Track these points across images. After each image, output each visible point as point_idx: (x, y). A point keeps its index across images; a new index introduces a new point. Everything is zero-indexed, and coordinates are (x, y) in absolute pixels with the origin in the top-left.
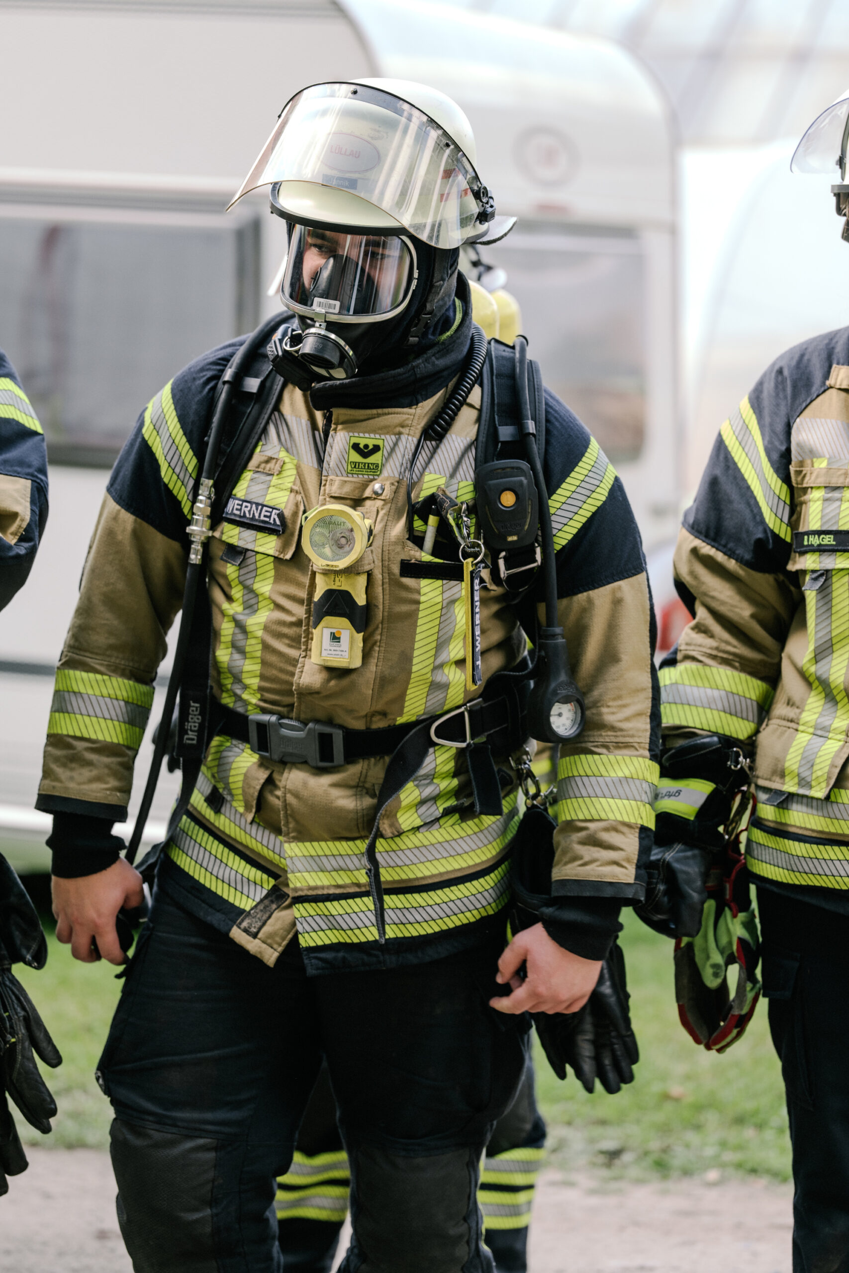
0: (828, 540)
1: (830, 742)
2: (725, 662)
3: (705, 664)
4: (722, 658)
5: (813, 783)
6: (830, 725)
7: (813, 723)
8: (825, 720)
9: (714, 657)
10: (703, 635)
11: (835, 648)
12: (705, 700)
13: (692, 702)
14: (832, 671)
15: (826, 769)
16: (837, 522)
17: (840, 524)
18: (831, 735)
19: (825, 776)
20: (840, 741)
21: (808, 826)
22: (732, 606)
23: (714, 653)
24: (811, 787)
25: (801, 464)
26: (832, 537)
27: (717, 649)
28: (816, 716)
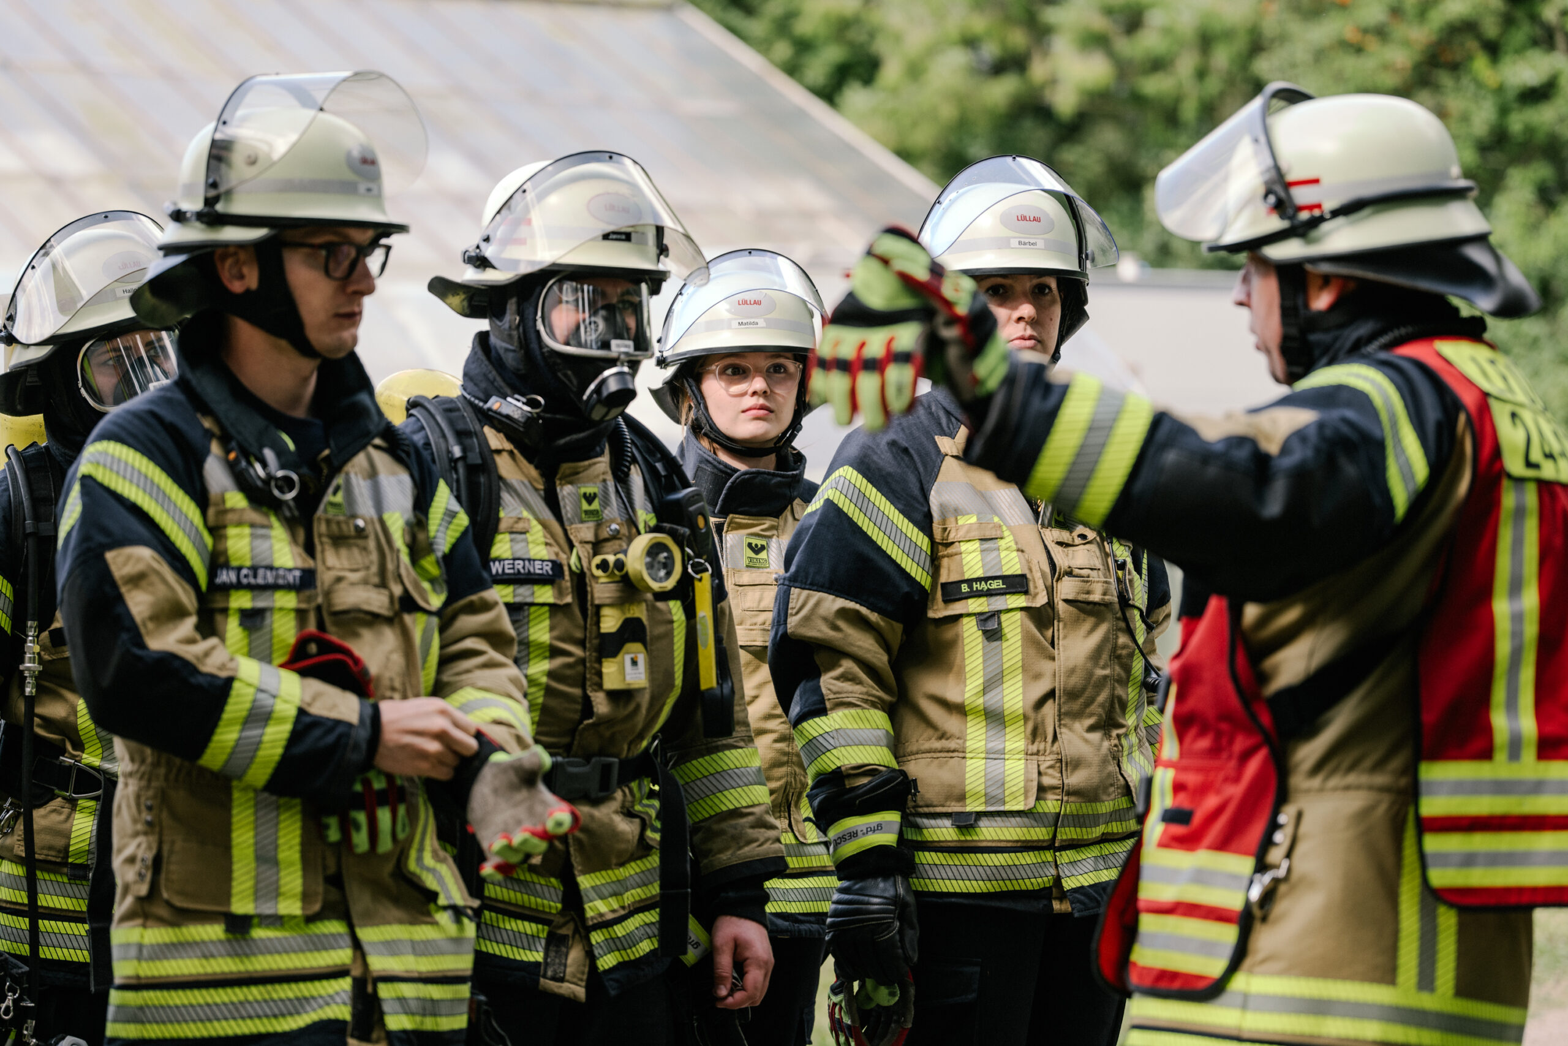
0: (996, 585)
1: (1007, 762)
2: (874, 705)
3: (864, 708)
4: (871, 701)
5: (1007, 799)
6: (1004, 748)
7: (983, 749)
8: (995, 744)
9: (866, 701)
10: (850, 683)
11: (1005, 679)
12: (874, 740)
13: (864, 743)
14: (1005, 699)
15: (1022, 784)
16: (1001, 568)
17: (1004, 569)
18: (1007, 757)
19: (1022, 791)
20: (1020, 759)
21: (1003, 838)
22: (875, 652)
23: (865, 697)
24: (1004, 803)
25: (944, 521)
26: (1001, 581)
27: (867, 693)
28: (983, 743)
